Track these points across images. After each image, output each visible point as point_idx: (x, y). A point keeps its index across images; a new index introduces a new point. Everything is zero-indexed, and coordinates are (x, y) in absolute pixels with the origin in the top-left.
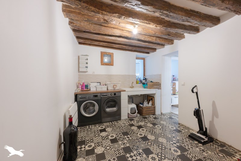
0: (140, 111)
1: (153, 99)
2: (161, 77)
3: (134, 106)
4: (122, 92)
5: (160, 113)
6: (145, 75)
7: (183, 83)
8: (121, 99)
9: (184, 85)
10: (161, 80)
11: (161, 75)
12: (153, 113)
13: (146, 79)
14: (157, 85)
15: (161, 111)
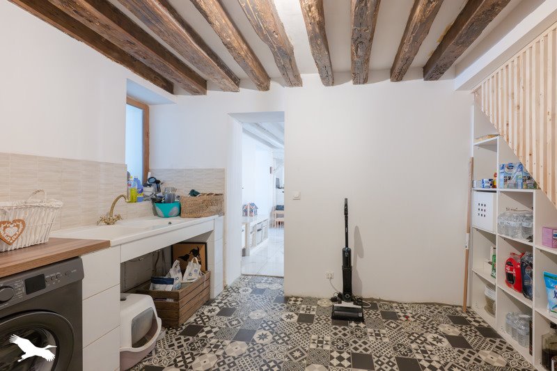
0: (168, 312)
1: (202, 252)
2: (223, 179)
3: (144, 304)
4: (84, 258)
5: (222, 289)
6: (151, 167)
7: (296, 194)
8: (84, 297)
9: (297, 199)
10: (223, 186)
11: (223, 171)
12: (205, 300)
13: (157, 182)
14: (210, 203)
15: (224, 282)
